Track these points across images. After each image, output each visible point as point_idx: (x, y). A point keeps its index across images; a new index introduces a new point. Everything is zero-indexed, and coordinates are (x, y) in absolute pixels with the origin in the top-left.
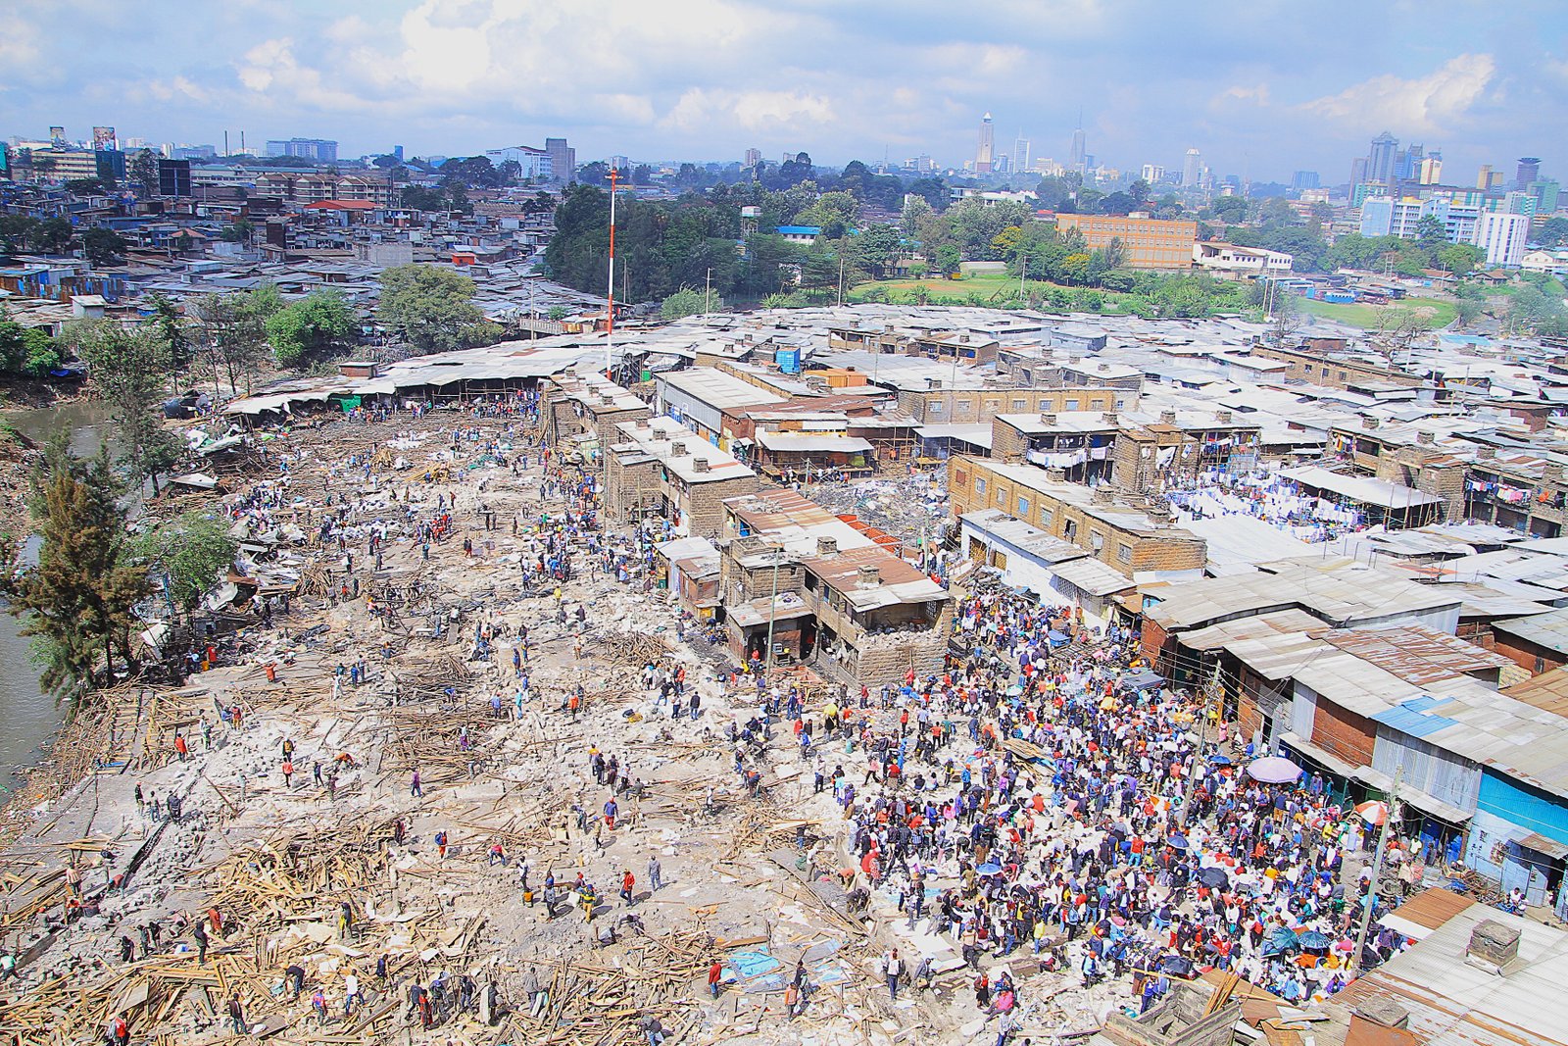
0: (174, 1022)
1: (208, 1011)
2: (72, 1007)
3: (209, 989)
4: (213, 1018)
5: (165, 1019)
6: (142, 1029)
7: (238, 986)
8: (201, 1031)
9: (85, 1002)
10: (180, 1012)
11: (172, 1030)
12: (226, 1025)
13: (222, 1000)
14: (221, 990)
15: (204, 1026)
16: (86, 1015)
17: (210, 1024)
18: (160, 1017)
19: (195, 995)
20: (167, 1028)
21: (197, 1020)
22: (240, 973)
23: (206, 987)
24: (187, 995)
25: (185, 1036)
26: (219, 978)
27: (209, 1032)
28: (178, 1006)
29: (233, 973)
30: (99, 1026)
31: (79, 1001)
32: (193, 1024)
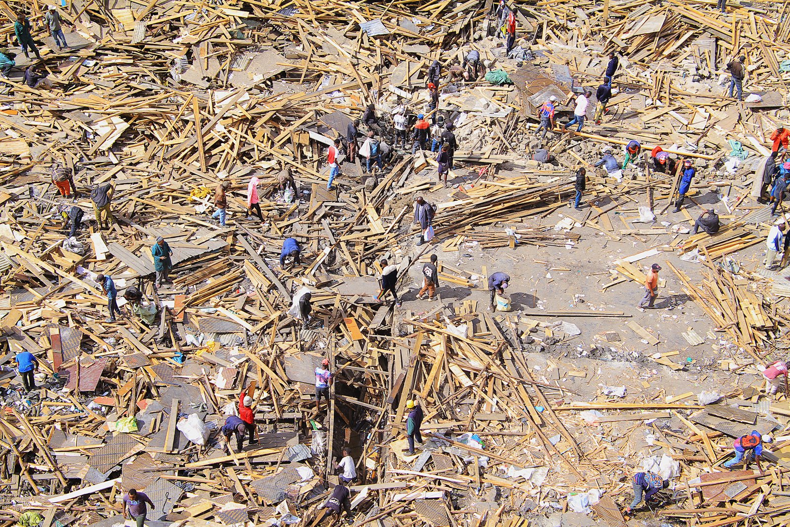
0: (676, 63)
1: (711, 64)
2: (594, 14)
3: (720, 42)
4: (714, 72)
5: (670, 56)
6: (647, 59)
7: (749, 49)
8: (698, 81)
9: (607, 14)
10: (685, 55)
11: (672, 69)
12: (723, 84)
13: (729, 58)
14: (731, 47)
15: (702, 77)
16: (603, 26)
17: (709, 78)
18: (666, 53)
19: (704, 43)
20: (668, 65)
21: (698, 69)
22: (755, 36)
23: (717, 39)
24: (698, 41)
25: (682, 81)
26: (733, 35)
27: (706, 84)
28: (686, 49)
29: (748, 34)
30: (611, 42)
31: (601, 11)
32: (693, 71)
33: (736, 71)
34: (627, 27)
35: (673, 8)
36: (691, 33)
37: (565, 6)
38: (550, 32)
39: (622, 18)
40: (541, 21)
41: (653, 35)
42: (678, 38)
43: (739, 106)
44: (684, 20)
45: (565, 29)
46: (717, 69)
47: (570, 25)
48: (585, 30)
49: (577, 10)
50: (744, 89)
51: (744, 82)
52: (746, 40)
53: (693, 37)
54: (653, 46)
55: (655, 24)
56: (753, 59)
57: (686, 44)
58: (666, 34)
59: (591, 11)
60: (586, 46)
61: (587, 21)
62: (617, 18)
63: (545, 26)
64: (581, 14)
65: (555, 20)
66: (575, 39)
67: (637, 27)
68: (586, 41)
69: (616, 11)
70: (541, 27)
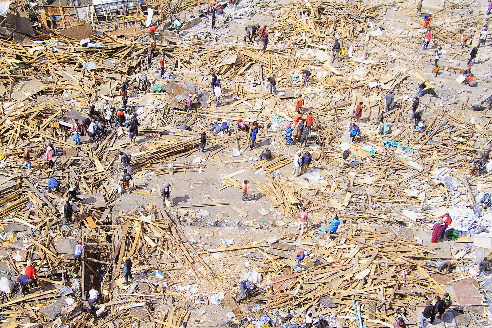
33: (272, 81)
34: (219, 61)
35: (240, 52)
36: (250, 63)
37: (188, 52)
38: (182, 65)
39: (217, 57)
40: (176, 59)
41: (232, 65)
42: (244, 66)
43: (275, 98)
44: (246, 57)
45: (189, 63)
46: (264, 80)
47: (191, 61)
48: (199, 63)
49: (194, 54)
50: (277, 89)
51: (276, 86)
52: (275, 66)
53: (251, 65)
54: (233, 70)
55: (232, 59)
56: (279, 75)
57: (248, 68)
58: (238, 64)
59: (201, 54)
60: (200, 71)
61: (199, 59)
62: (214, 57)
63: (179, 62)
64: (196, 55)
65: (184, 58)
66: (194, 67)
67: (224, 61)
68: (200, 69)
69: (213, 54)
70: (177, 62)
